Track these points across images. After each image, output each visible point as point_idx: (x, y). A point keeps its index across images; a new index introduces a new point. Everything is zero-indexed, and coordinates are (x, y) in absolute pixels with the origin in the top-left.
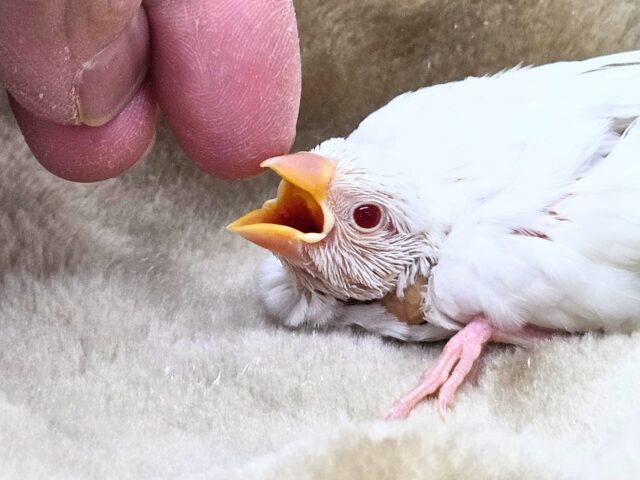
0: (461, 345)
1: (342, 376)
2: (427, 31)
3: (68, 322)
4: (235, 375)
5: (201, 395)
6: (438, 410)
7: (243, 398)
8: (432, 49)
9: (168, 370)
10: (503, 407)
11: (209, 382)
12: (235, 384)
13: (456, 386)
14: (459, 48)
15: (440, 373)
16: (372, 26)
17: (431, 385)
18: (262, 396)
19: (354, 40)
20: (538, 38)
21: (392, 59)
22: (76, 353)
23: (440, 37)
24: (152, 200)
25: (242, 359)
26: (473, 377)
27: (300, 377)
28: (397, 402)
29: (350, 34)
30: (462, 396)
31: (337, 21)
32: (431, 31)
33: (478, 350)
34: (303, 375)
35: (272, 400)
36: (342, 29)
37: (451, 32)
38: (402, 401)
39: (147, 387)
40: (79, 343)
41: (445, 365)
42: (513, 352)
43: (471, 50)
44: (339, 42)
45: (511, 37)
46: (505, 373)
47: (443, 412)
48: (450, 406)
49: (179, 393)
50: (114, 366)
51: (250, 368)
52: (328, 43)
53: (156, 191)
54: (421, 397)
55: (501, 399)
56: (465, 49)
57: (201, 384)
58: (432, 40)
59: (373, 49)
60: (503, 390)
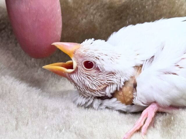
0: (148, 113)
1: (107, 126)
2: (126, 11)
3: (11, 112)
4: (70, 128)
5: (58, 136)
6: (142, 136)
7: (73, 136)
8: (129, 17)
9: (46, 128)
10: (165, 134)
11: (60, 131)
12: (70, 131)
13: (147, 127)
14: (138, 16)
15: (141, 123)
16: (107, 10)
17: (138, 126)
18: (80, 135)
19: (101, 16)
20: (165, 11)
21: (114, 21)
22: (14, 123)
23: (131, 13)
24: (37, 72)
25: (71, 122)
26: (153, 124)
27: (92, 127)
28: (126, 133)
29: (99, 14)
30: (150, 131)
31: (94, 10)
32: (128, 11)
33: (153, 114)
34: (93, 127)
35: (83, 136)
36: (96, 12)
37: (134, 11)
38: (128, 133)
39: (39, 134)
40: (15, 119)
41: (142, 119)
42: (166, 115)
43: (142, 16)
44: (96, 16)
45: (155, 11)
46: (164, 122)
47: (143, 136)
48: (145, 134)
49: (50, 136)
50: (27, 127)
51: (75, 125)
52: (92, 17)
53: (38, 69)
54: (134, 131)
55: (164, 131)
56: (140, 16)
57: (58, 132)
58: (128, 14)
59: (108, 18)
60: (164, 128)
